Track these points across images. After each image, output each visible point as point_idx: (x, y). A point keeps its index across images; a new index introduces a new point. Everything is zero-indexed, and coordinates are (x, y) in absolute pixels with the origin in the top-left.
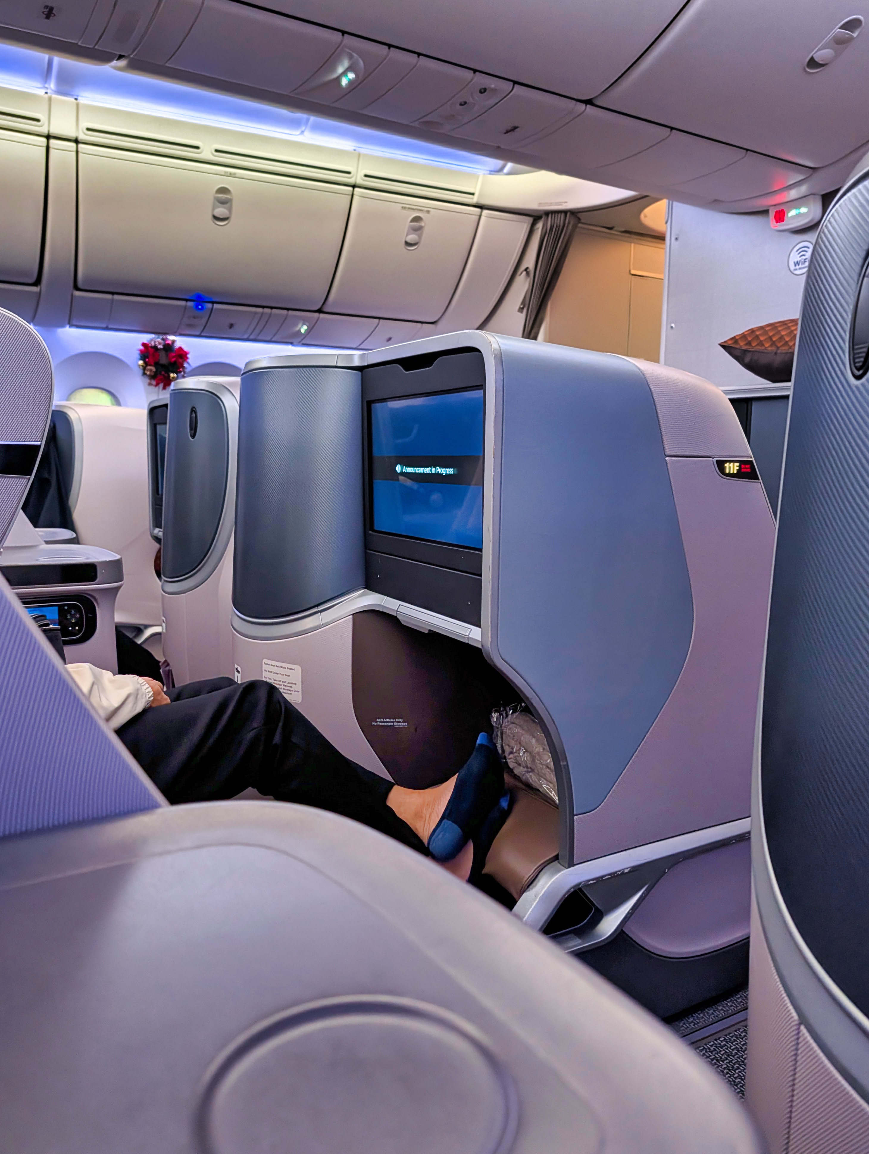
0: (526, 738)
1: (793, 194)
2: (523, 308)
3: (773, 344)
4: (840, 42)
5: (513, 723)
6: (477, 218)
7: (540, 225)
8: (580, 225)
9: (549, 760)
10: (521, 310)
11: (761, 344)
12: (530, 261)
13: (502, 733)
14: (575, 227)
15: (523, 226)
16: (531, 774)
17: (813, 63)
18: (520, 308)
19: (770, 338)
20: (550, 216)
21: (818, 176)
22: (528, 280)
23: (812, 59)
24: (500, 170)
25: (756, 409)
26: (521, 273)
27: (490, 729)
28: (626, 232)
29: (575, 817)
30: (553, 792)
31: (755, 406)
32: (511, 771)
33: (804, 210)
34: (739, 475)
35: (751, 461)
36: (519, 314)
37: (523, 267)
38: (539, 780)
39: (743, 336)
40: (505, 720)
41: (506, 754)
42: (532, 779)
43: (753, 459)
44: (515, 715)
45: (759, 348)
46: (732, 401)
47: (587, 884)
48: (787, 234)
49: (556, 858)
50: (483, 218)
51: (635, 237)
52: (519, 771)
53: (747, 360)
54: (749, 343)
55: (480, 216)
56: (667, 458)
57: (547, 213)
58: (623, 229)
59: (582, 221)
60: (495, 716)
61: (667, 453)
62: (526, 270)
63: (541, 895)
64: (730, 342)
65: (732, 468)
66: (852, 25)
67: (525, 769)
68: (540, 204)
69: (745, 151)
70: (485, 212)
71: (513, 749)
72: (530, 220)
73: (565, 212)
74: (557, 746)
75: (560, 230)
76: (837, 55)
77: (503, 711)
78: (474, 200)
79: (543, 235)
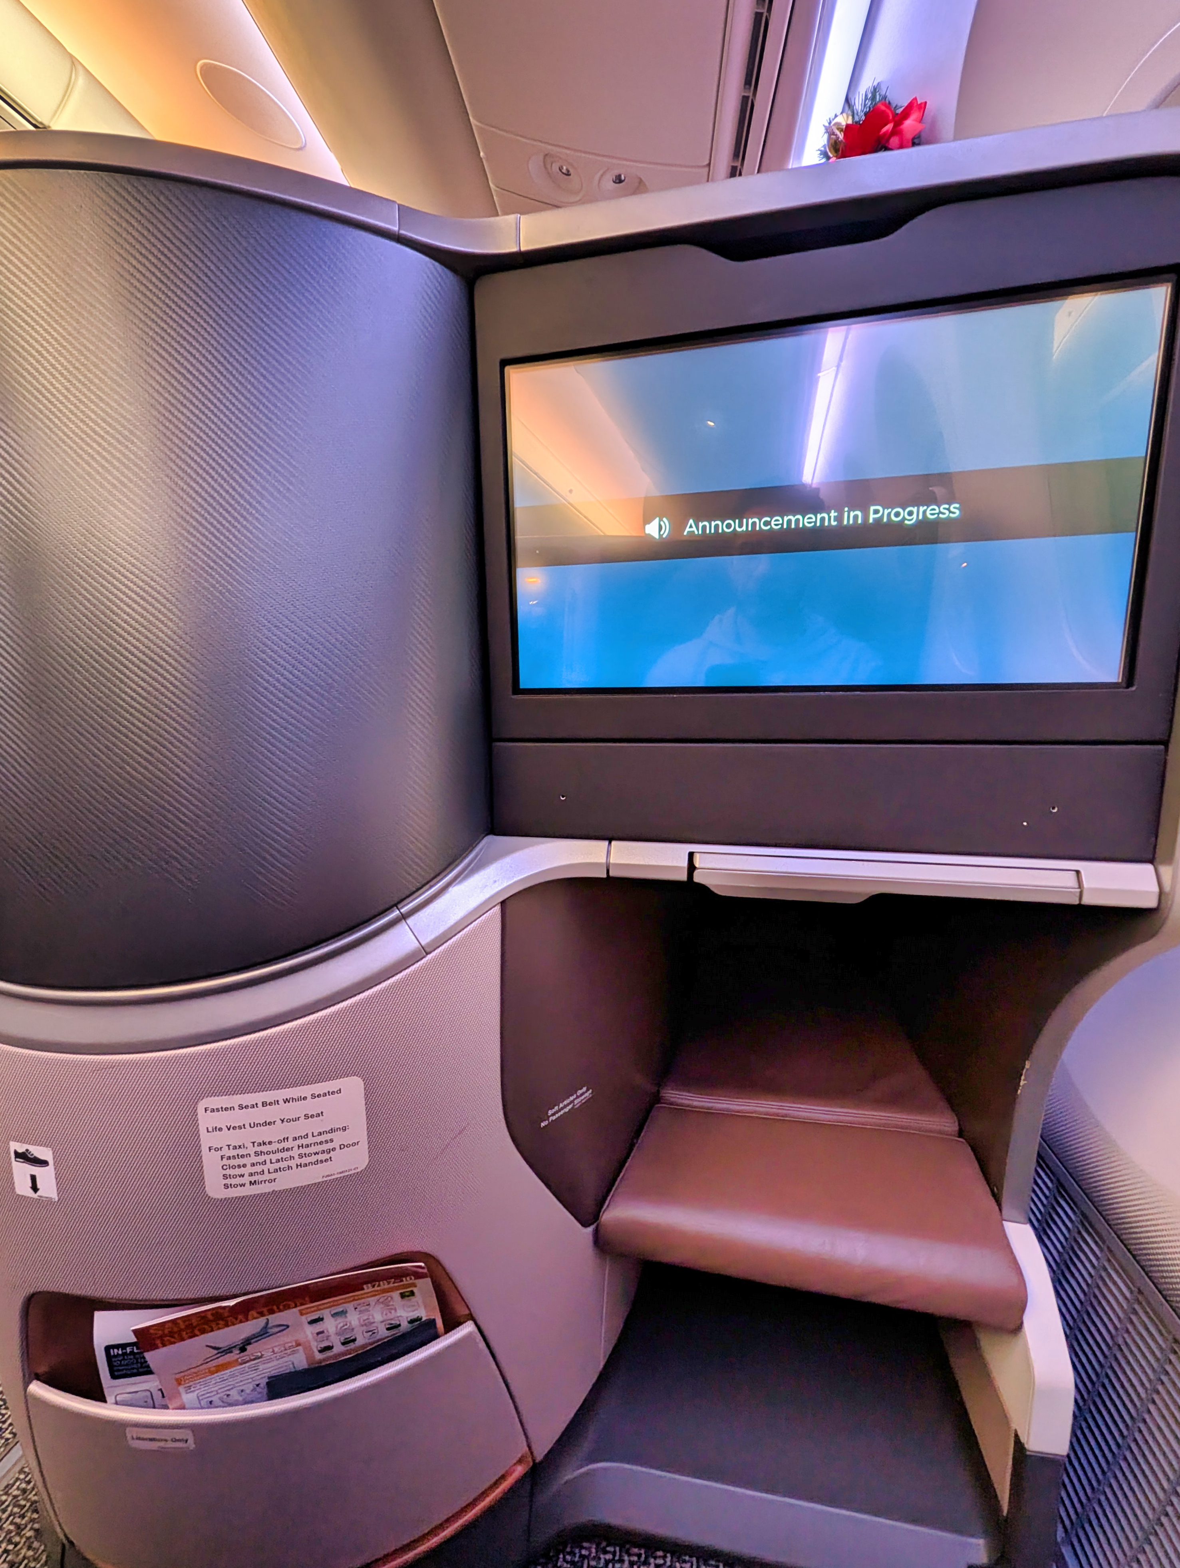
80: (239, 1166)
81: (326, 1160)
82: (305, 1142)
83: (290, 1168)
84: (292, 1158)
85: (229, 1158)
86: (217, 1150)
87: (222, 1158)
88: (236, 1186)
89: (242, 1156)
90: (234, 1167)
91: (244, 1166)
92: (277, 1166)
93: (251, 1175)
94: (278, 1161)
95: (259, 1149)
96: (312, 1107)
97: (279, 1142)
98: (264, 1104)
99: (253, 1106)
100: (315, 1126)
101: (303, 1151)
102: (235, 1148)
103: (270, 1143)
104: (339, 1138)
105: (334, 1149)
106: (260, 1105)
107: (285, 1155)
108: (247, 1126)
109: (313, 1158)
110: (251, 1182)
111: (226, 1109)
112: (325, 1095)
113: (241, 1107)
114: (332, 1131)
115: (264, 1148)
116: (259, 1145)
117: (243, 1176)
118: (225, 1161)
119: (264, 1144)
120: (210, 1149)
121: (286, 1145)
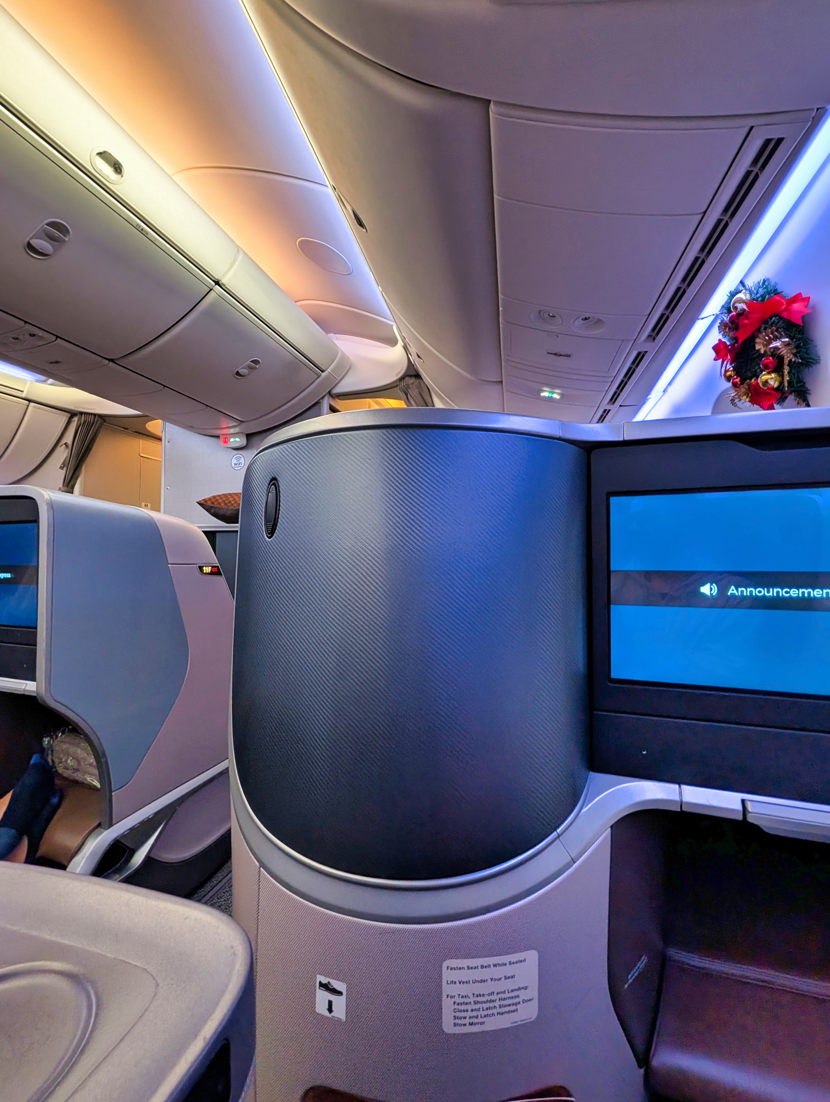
0: (72, 749)
1: (232, 431)
2: (63, 467)
3: (225, 504)
4: (250, 368)
5: (62, 742)
6: (26, 407)
7: (76, 419)
8: (105, 424)
9: (92, 760)
10: (62, 468)
11: (219, 504)
12: (69, 438)
13: (52, 751)
14: (101, 424)
15: (64, 418)
16: (76, 773)
17: (238, 373)
18: (61, 466)
19: (224, 501)
20: (83, 416)
21: (243, 424)
22: (67, 450)
23: (238, 371)
24: (44, 382)
25: (218, 536)
26: (62, 445)
27: (42, 751)
28: (136, 432)
29: (113, 794)
30: (96, 781)
31: (217, 534)
32: (60, 775)
33: (238, 439)
34: (212, 573)
35: (218, 566)
36: (60, 470)
37: (63, 442)
38: (84, 776)
39: (210, 499)
40: (56, 741)
41: (56, 764)
42: (78, 776)
43: (218, 565)
44: (63, 736)
45: (218, 506)
46: (204, 532)
47: (123, 836)
48: (230, 449)
49: (99, 825)
50: (30, 408)
51: (142, 435)
52: (67, 774)
53: (213, 511)
54: (213, 503)
55: (28, 406)
56: (169, 565)
57: (81, 413)
58: (135, 430)
59: (107, 421)
60: (46, 741)
61: (169, 562)
62: (65, 444)
63: (87, 855)
64: (202, 502)
65: (207, 570)
66: (256, 362)
67: (72, 771)
68: (76, 407)
69: (206, 406)
70: (32, 404)
71: (61, 759)
72: (69, 415)
73: (95, 415)
74: (98, 748)
75: (91, 425)
76: (249, 373)
77: (53, 735)
78: (23, 395)
79: (78, 425)
80: (464, 1011)
81: (514, 1011)
82: (503, 996)
83: (493, 1014)
84: (495, 1007)
85: (458, 1004)
86: (452, 997)
87: (454, 1003)
88: (461, 1025)
89: (467, 1004)
90: (461, 1011)
91: (467, 1011)
92: (486, 1012)
93: (470, 1017)
94: (487, 1009)
95: (476, 999)
96: (508, 971)
97: (489, 995)
98: (482, 967)
99: (475, 968)
100: (509, 984)
101: (502, 1003)
102: (462, 997)
103: (483, 995)
104: (523, 995)
105: (519, 1003)
106: (479, 967)
107: (492, 1005)
108: (471, 982)
109: (507, 1009)
110: (470, 1023)
111: (460, 969)
112: (517, 962)
113: (469, 968)
114: (519, 989)
115: (480, 999)
116: (477, 996)
117: (465, 1018)
118: (456, 1006)
119: (480, 995)
120: (448, 996)
121: (492, 997)
